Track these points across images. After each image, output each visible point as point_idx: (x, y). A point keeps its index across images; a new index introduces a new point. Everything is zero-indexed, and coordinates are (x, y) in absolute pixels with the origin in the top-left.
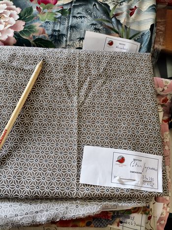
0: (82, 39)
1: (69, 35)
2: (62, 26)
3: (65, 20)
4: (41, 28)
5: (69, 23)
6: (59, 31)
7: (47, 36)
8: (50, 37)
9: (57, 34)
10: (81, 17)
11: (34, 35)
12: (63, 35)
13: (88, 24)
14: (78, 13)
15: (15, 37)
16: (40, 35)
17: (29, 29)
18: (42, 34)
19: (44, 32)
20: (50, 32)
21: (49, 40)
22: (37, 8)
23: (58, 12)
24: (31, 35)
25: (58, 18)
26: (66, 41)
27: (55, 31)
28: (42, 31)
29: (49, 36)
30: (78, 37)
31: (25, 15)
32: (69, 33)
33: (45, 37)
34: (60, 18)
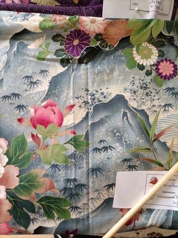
0: (111, 186)
1: (91, 185)
2: (79, 171)
3: (83, 160)
4: (47, 179)
5: (88, 163)
6: (75, 180)
7: (58, 191)
8: (63, 192)
9: (72, 185)
10: (106, 148)
11: (38, 192)
12: (82, 186)
13: (119, 161)
14: (101, 141)
15: (9, 200)
16: (46, 191)
17: (28, 183)
18: (50, 189)
19: (52, 187)
20: (61, 184)
21: (61, 197)
22: (33, 136)
23: (68, 142)
24: (33, 194)
25: (70, 157)
26: (88, 193)
27: (68, 180)
28: (48, 185)
29: (60, 191)
30: (105, 184)
31: (16, 154)
32: (91, 180)
33: (54, 193)
34: (73, 156)
